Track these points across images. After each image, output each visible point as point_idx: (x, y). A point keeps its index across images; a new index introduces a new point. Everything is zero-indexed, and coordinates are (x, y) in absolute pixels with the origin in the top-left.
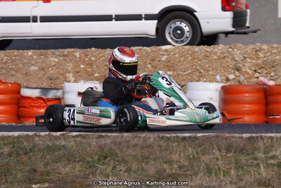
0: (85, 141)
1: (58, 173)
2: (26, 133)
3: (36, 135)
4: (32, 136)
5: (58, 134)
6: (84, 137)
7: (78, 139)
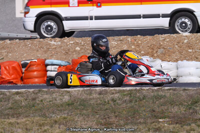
0: (175, 92)
1: (170, 112)
2: (134, 88)
3: (142, 89)
4: (139, 90)
5: (156, 88)
6: (174, 90)
7: (171, 91)
